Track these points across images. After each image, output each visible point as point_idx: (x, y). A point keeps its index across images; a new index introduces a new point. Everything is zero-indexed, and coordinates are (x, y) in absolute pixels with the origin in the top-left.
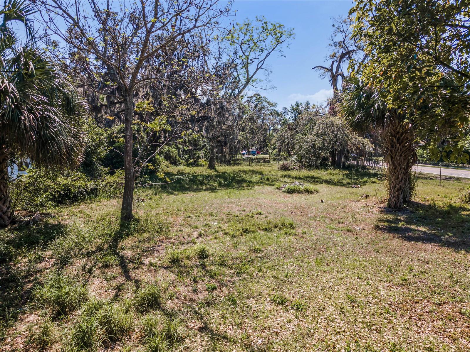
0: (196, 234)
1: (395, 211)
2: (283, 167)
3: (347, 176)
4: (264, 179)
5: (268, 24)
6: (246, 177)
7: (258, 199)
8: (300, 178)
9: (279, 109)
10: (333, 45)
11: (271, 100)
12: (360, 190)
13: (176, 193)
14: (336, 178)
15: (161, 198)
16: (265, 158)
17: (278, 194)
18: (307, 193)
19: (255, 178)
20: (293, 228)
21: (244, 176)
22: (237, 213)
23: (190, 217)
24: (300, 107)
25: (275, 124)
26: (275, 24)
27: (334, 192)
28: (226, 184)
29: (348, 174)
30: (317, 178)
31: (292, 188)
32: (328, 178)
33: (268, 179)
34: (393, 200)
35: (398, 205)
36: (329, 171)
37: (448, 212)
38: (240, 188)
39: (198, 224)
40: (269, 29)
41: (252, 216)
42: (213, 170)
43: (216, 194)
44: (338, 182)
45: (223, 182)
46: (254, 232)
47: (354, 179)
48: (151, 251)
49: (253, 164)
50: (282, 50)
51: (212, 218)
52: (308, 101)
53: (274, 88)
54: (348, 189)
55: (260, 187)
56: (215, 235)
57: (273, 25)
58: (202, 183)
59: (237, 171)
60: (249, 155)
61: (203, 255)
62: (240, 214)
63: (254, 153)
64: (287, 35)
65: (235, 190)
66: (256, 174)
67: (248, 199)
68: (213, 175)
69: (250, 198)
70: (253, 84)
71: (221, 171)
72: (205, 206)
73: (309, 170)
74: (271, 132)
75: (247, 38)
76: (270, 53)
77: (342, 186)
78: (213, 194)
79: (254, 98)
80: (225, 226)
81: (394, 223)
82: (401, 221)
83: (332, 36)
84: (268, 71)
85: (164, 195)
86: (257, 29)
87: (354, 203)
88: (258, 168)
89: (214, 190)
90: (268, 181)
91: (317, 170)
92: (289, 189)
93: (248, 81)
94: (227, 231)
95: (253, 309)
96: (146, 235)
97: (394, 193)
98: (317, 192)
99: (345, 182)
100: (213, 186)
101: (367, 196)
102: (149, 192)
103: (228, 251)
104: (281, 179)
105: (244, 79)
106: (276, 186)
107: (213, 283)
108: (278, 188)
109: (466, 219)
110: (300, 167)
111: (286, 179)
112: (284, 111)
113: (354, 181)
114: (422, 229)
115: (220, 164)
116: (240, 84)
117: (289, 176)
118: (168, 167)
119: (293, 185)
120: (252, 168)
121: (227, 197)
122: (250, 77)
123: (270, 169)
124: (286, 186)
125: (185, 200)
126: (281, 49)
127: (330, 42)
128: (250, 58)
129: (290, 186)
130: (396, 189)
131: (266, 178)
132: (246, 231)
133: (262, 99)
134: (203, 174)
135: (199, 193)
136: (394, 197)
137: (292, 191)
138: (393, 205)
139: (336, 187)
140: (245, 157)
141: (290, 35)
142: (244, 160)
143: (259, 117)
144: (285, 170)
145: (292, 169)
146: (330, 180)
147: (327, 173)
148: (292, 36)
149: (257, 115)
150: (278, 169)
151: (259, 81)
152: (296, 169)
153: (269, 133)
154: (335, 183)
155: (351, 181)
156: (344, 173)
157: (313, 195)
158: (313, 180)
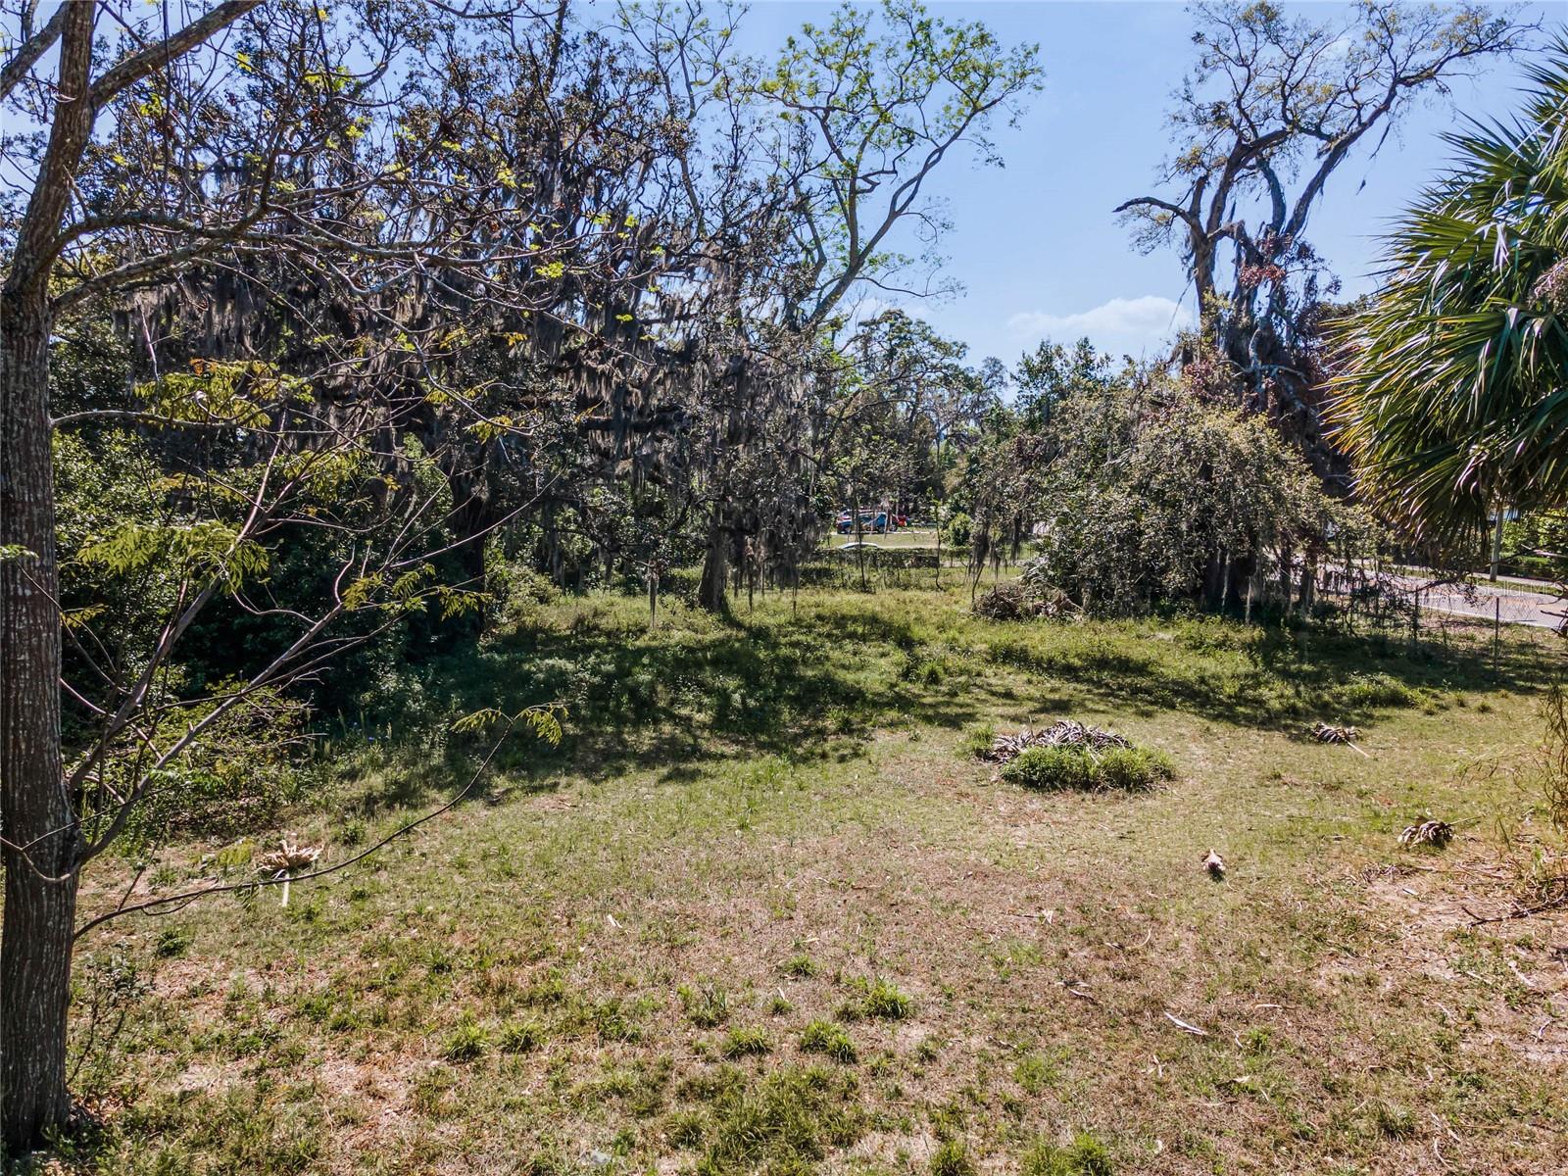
2: (992, 606)
3: (1267, 658)
4: (918, 677)
5: (936, 32)
9: (973, 363)
10: (1190, 118)
11: (944, 333)
12: (1357, 755)
14: (1220, 673)
16: (923, 551)
18: (1121, 792)
19: (879, 668)
24: (1057, 363)
25: (958, 416)
26: (964, 28)
27: (1244, 773)
31: (1050, 758)
32: (1185, 669)
33: (933, 677)
38: (807, 747)
40: (938, 50)
42: (715, 617)
44: (1237, 699)
47: (1304, 679)
49: (876, 579)
50: (989, 137)
52: (1086, 341)
53: (955, 288)
54: (1299, 748)
57: (956, 35)
58: (642, 710)
59: (808, 620)
64: (1009, 75)
65: (782, 764)
66: (883, 640)
70: (876, 277)
73: (1100, 618)
74: (943, 443)
75: (846, 88)
76: (940, 150)
79: (885, 327)
83: (1187, 82)
84: (935, 224)
86: (890, 53)
88: (894, 604)
90: (934, 694)
92: (1033, 766)
93: (856, 261)
98: (1166, 774)
100: (688, 725)
104: (990, 674)
105: (840, 254)
106: (970, 738)
108: (979, 753)
110: (1060, 605)
111: (1010, 677)
112: (988, 372)
113: (1312, 692)
116: (824, 276)
120: (870, 605)
122: (862, 247)
123: (941, 603)
124: (1020, 744)
126: (985, 135)
127: (1178, 106)
128: (862, 171)
129: (1037, 748)
131: (924, 671)
133: (912, 328)
137: (1050, 780)
141: (1023, 75)
143: (900, 394)
144: (1003, 618)
145: (1031, 615)
146: (1202, 680)
147: (1178, 639)
148: (1030, 79)
149: (894, 387)
150: (975, 610)
151: (898, 263)
152: (1047, 613)
153: (935, 447)
154: (1230, 707)
155: (1298, 694)
156: (1249, 640)
157: (1149, 803)
158: (1128, 680)
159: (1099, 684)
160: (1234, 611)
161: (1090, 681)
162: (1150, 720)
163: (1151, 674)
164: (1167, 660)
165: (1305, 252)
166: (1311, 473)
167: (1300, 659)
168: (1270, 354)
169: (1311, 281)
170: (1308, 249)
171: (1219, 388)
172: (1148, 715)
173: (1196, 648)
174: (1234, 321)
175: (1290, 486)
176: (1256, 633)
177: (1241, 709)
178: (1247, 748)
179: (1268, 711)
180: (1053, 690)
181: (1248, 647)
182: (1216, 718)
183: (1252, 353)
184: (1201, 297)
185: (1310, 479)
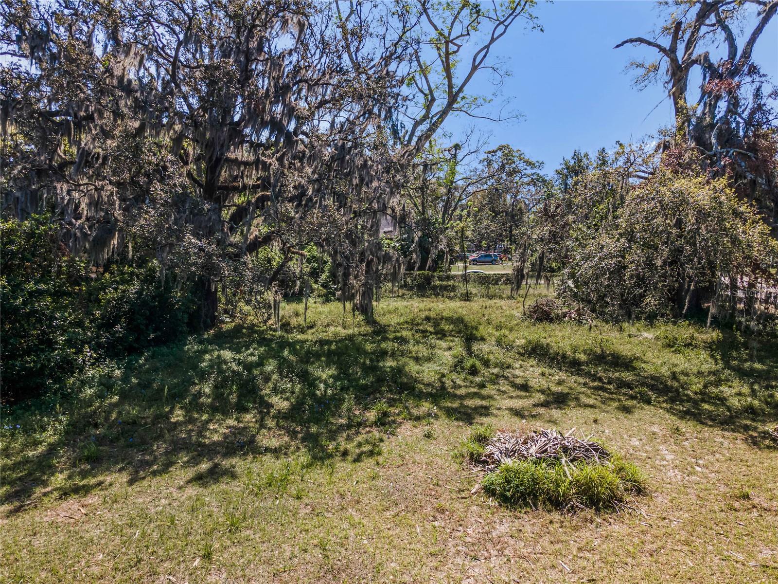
2: (535, 312)
24: (585, 163)
31: (525, 476)
84: (502, 73)
93: (451, 99)
108: (472, 458)
122: (455, 89)
133: (514, 154)
144: (541, 320)
145: (560, 319)
146: (674, 376)
147: (657, 338)
150: (524, 314)
151: (482, 102)
152: (570, 317)
154: (696, 403)
155: (754, 393)
156: (709, 340)
157: (616, 527)
158: (617, 375)
159: (594, 377)
160: (697, 316)
161: (588, 374)
162: (629, 416)
163: (635, 369)
164: (649, 356)
165: (753, 70)
166: (761, 222)
167: (751, 358)
168: (727, 141)
169: (758, 89)
170: (755, 68)
171: (688, 166)
172: (627, 410)
173: (669, 346)
174: (700, 120)
175: (744, 232)
176: (714, 334)
177: (706, 406)
178: (713, 453)
179: (729, 409)
180: (560, 383)
181: (710, 347)
182: (684, 415)
183: (713, 141)
184: (676, 103)
185: (761, 227)
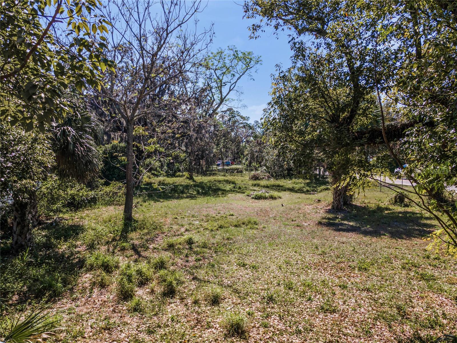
0: (183, 230)
1: (336, 212)
2: (253, 177)
3: (308, 184)
4: (237, 188)
5: (239, 53)
6: (221, 186)
7: (231, 204)
8: (267, 187)
9: (251, 122)
12: (315, 196)
13: (162, 200)
14: (297, 187)
15: (150, 204)
16: (239, 169)
17: (247, 200)
18: (271, 199)
19: (228, 187)
20: (257, 224)
21: (220, 185)
22: (214, 215)
23: (176, 218)
25: (248, 136)
26: (245, 52)
27: (294, 198)
28: (204, 193)
29: (309, 182)
30: (282, 186)
31: (259, 195)
32: (291, 186)
33: (240, 188)
34: (335, 203)
35: (339, 207)
36: (294, 180)
37: (374, 212)
38: (215, 196)
39: (184, 223)
40: (239, 56)
41: (226, 217)
42: (191, 180)
43: (195, 201)
44: (299, 190)
45: (200, 191)
46: (227, 227)
47: (313, 187)
48: (152, 240)
49: (227, 174)
51: (195, 219)
53: (245, 106)
54: (306, 195)
55: (233, 195)
56: (197, 230)
57: (243, 53)
58: (183, 192)
59: (213, 181)
60: (223, 165)
61: (190, 242)
62: (217, 215)
63: (228, 163)
64: (255, 61)
65: (212, 197)
66: (230, 183)
67: (222, 205)
68: (192, 185)
69: (224, 204)
70: (226, 104)
71: (199, 181)
72: (188, 210)
73: (277, 179)
74: (244, 143)
75: (220, 65)
76: (240, 77)
77: (302, 193)
78: (193, 201)
79: (228, 112)
80: (205, 224)
81: (333, 220)
82: (338, 218)
84: (240, 92)
85: (152, 203)
86: (229, 56)
87: (308, 206)
88: (231, 178)
89: (194, 197)
90: (240, 190)
91: (283, 180)
92: (256, 196)
93: (222, 100)
94: (206, 227)
95: (225, 269)
96: (146, 231)
97: (336, 197)
98: (280, 198)
99: (305, 190)
100: (192, 194)
101: (319, 201)
102: (139, 200)
103: (208, 240)
104: (251, 188)
105: (218, 98)
106: (246, 194)
107: (199, 257)
108: (247, 195)
109: (386, 215)
110: (268, 177)
111: (255, 188)
112: (255, 124)
113: (313, 189)
114: (351, 224)
115: (197, 175)
116: (215, 103)
117: (258, 185)
118: (150, 178)
119: (260, 193)
120: (226, 178)
121: (205, 203)
122: (223, 97)
123: (242, 178)
124: (255, 194)
125: (170, 206)
126: (250, 74)
128: (223, 81)
129: (257, 193)
130: (337, 194)
131: (238, 187)
132: (221, 227)
133: (235, 113)
134: (182, 184)
135: (182, 200)
136: (336, 200)
137: (259, 198)
138: (335, 207)
139: (297, 194)
140: (220, 168)
141: (258, 62)
142: (219, 170)
143: (232, 130)
144: (255, 179)
145: (262, 179)
148: (259, 62)
149: (231, 128)
150: (249, 179)
151: (231, 100)
152: (265, 179)
153: (242, 144)
154: (296, 191)
156: (306, 182)
157: (276, 201)
158: (278, 188)
173: (294, 183)
182: (293, 192)
